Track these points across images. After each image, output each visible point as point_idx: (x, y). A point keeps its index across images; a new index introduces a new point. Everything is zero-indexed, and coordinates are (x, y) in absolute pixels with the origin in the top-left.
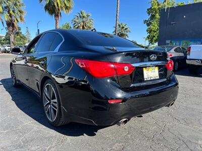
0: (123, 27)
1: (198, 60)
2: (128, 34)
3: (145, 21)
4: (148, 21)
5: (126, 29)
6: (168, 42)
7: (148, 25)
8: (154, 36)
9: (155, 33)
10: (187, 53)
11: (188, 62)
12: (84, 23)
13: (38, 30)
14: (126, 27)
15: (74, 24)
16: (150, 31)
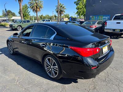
0: (62, 6)
1: (111, 29)
2: (65, 10)
3: (75, 2)
4: (76, 2)
5: (63, 7)
6: (91, 17)
7: (77, 5)
8: (81, 12)
9: (81, 10)
10: (105, 25)
11: (105, 30)
12: (36, 4)
13: (6, 9)
14: (63, 6)
15: (30, 5)
16: (78, 9)
